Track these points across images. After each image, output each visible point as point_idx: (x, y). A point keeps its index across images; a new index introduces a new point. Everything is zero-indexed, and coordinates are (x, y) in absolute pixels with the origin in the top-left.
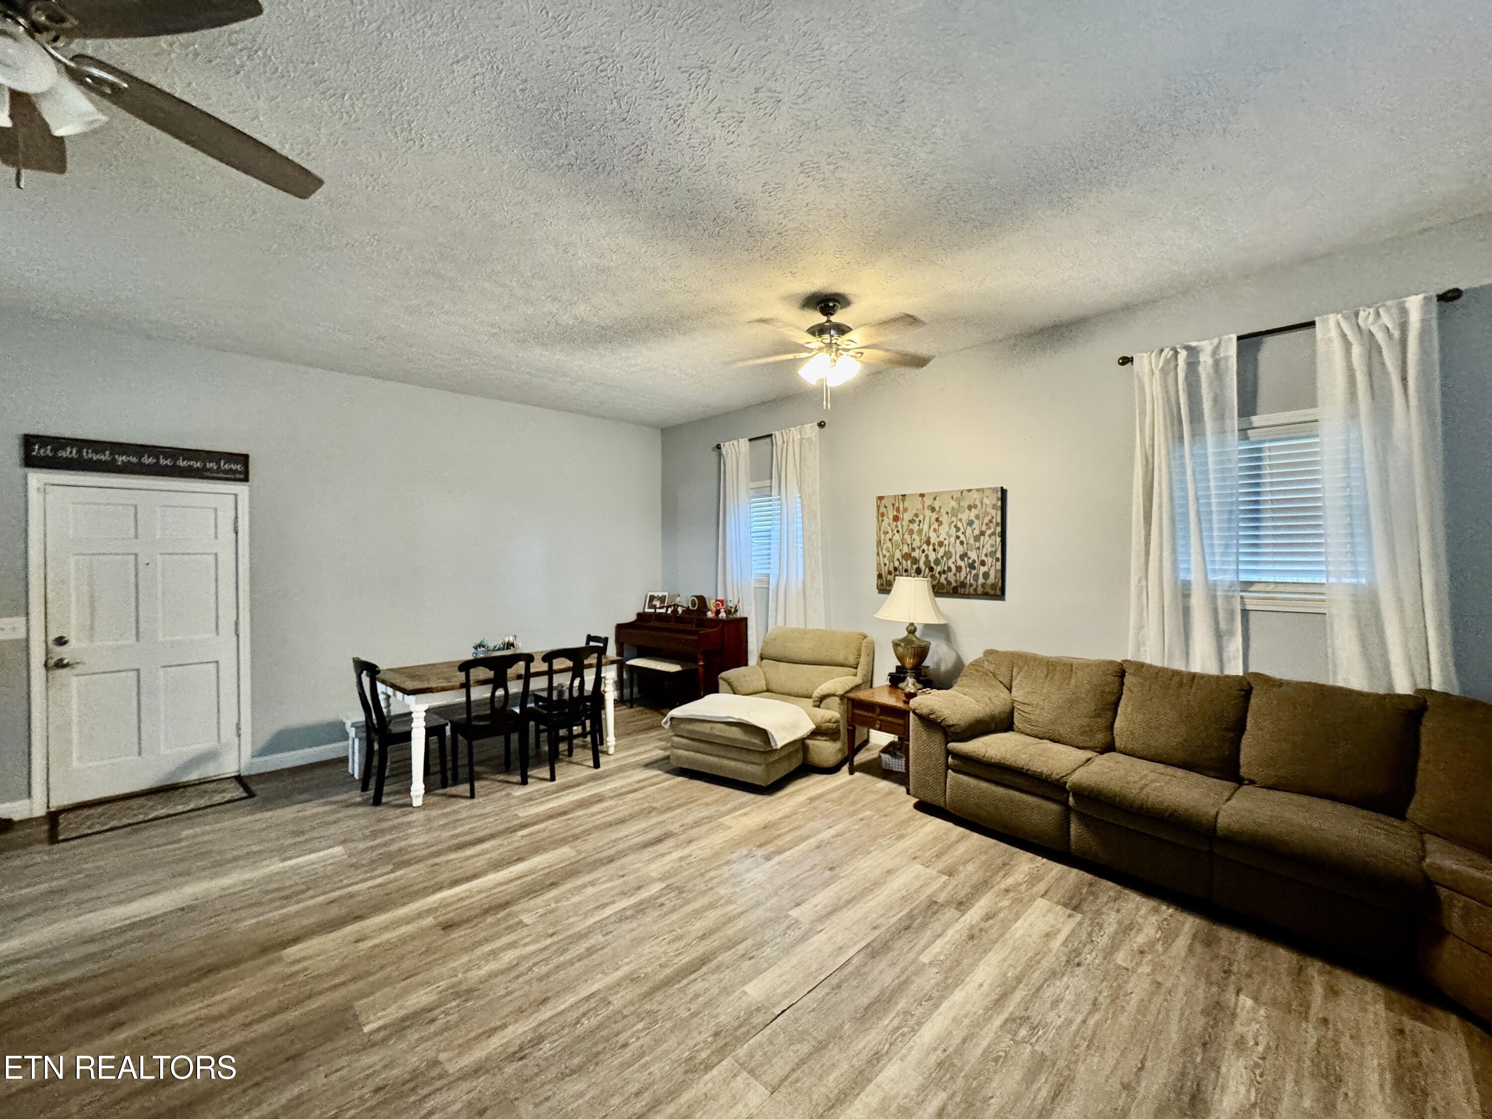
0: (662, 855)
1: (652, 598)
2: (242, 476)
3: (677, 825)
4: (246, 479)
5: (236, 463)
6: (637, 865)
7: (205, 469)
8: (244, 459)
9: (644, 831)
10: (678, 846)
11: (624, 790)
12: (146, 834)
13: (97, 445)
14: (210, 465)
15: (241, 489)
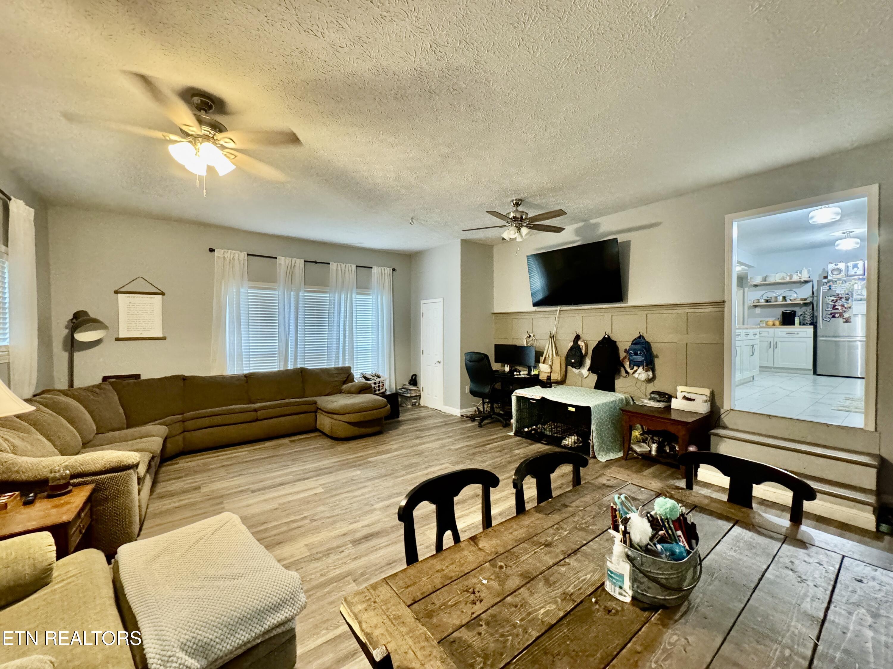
0: (368, 525)
3: (346, 552)
6: (386, 520)
9: (375, 549)
10: (355, 531)
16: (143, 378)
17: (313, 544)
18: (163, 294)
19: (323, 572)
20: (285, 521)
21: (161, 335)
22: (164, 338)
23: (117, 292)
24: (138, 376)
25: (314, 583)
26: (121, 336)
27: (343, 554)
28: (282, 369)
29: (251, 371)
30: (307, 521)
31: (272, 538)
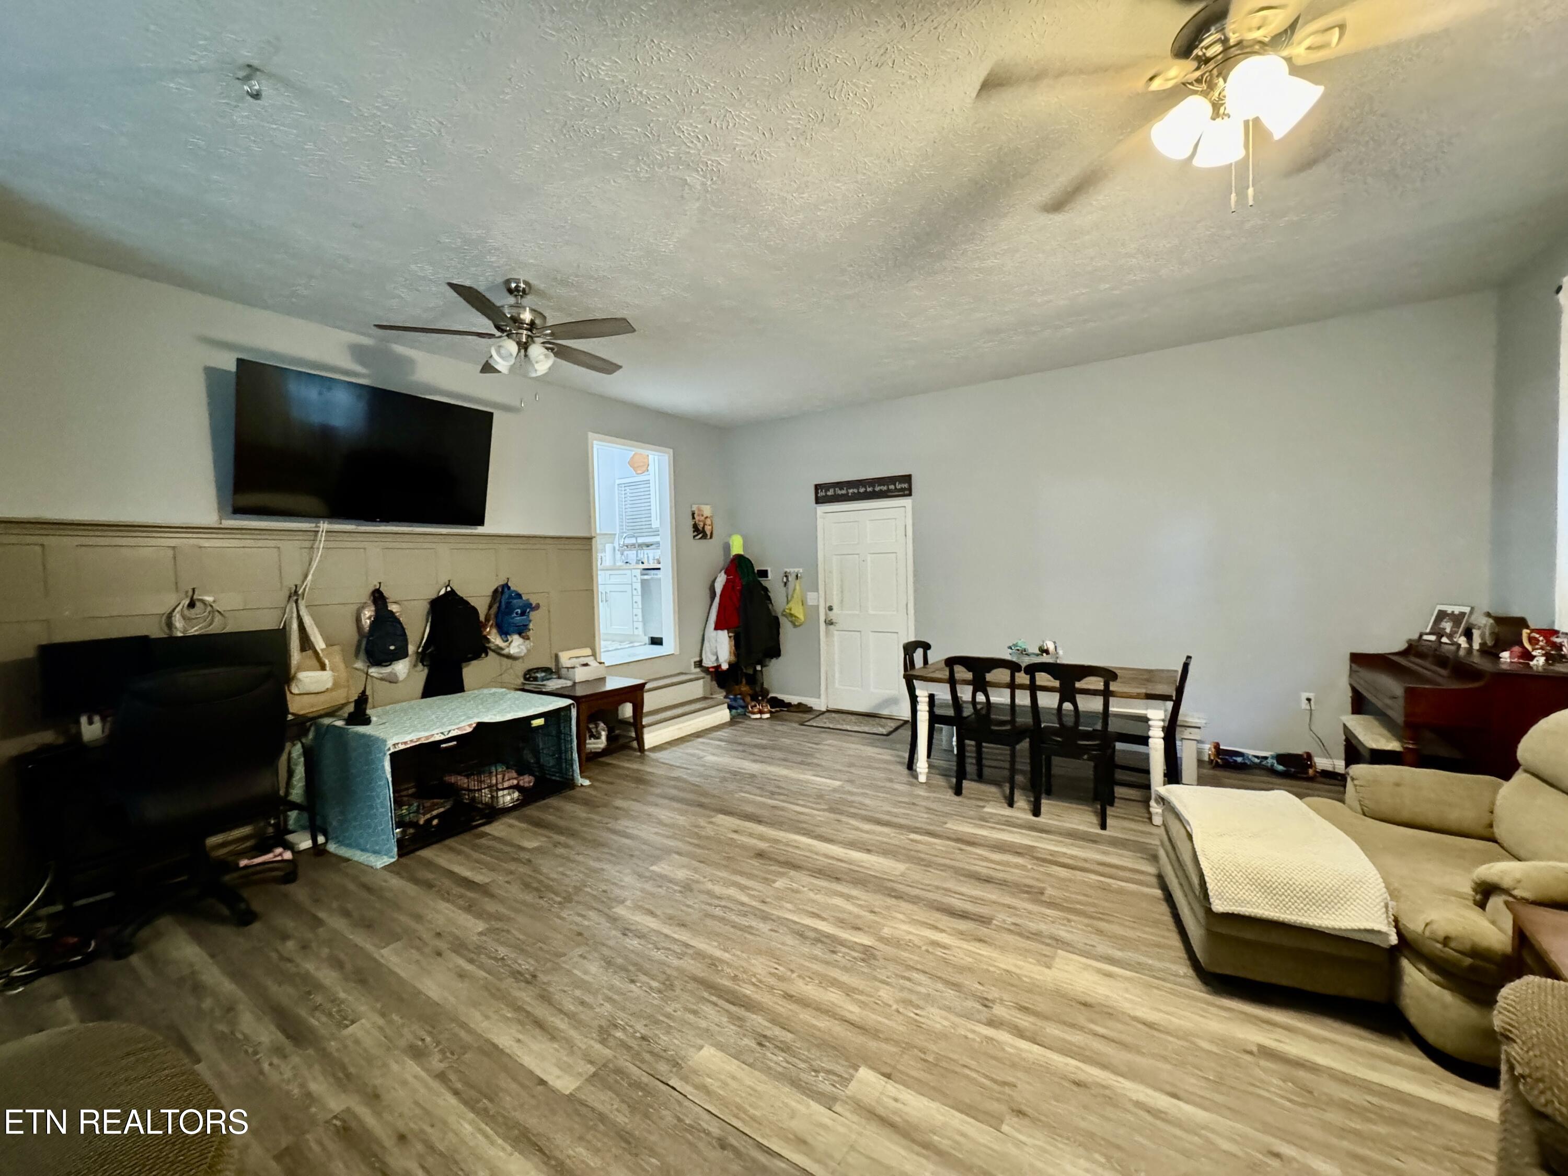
1: (1442, 615)
2: (907, 492)
3: (1010, 920)
4: (910, 495)
5: (904, 483)
7: (889, 490)
8: (907, 479)
11: (1062, 860)
12: (823, 735)
13: (840, 485)
14: (892, 487)
15: (906, 502)
17: (1038, 961)
19: (1065, 922)
20: (1035, 1048)
25: (1086, 921)
27: (1019, 921)
30: (999, 1011)
31: (1092, 1026)
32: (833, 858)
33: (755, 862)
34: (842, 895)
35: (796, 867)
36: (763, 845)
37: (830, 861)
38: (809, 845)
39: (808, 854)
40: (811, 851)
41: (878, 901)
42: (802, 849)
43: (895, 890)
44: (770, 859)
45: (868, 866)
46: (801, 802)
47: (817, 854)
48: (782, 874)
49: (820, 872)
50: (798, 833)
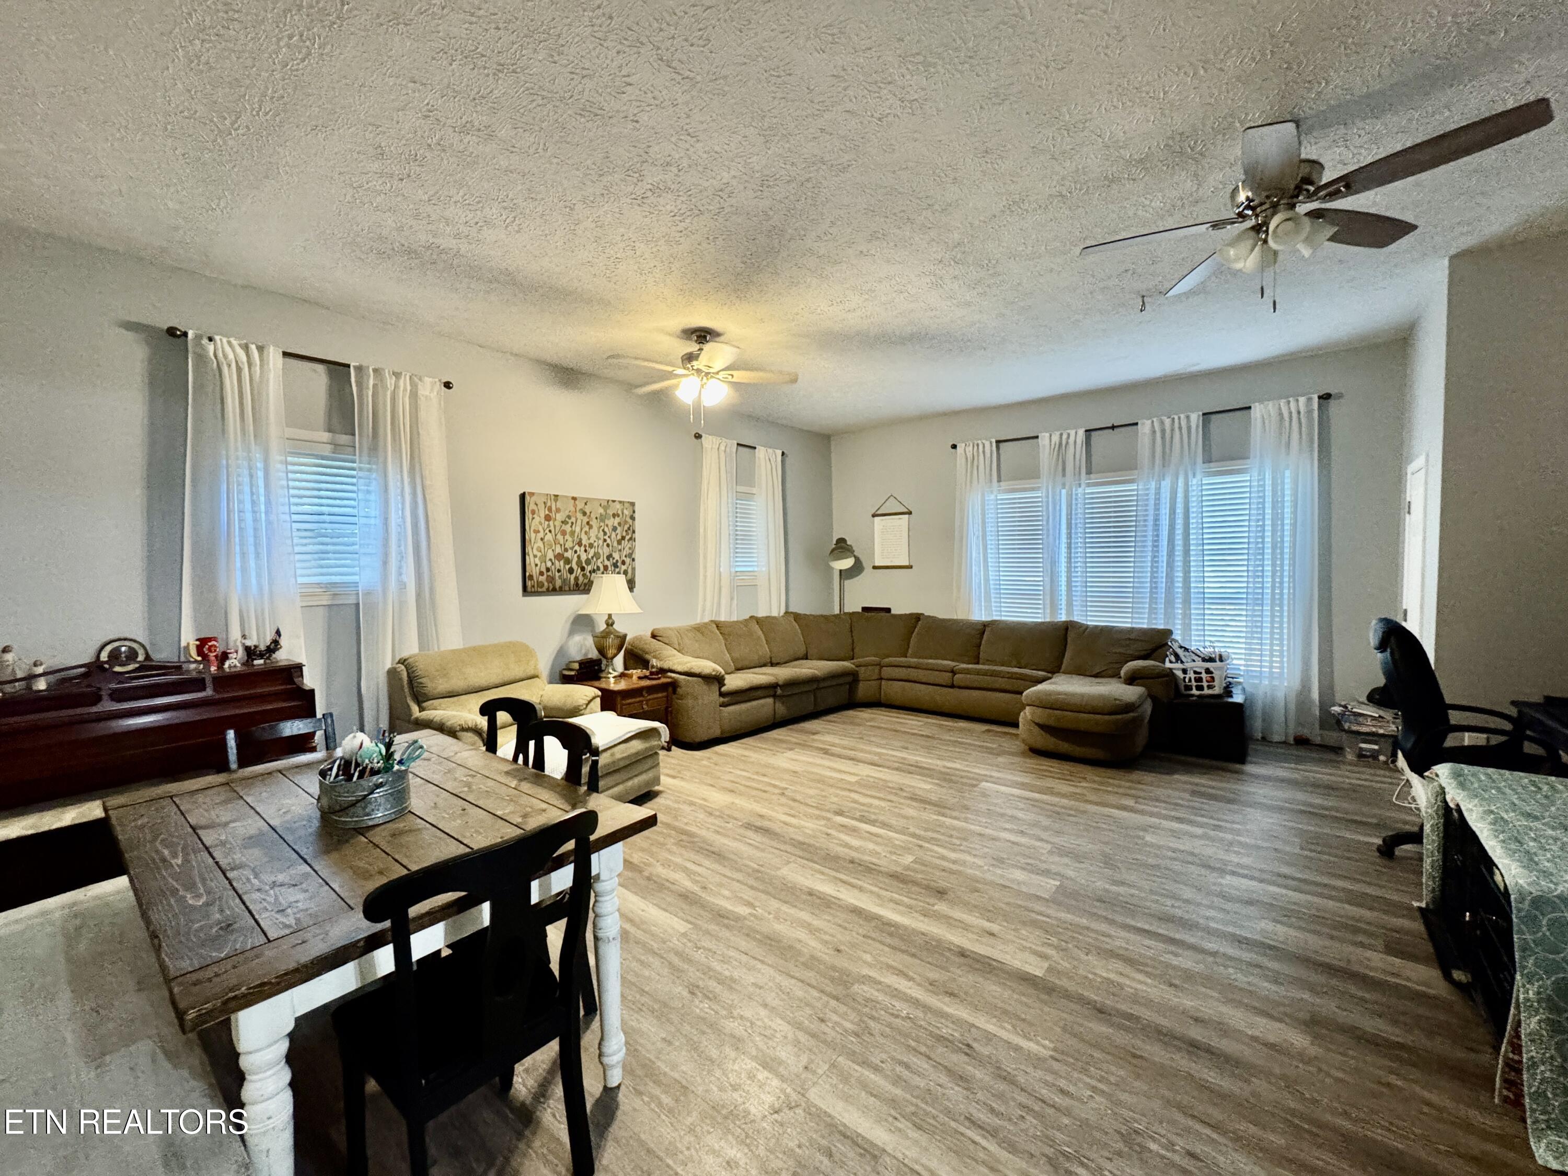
16: (893, 612)
18: (910, 513)
21: (906, 563)
22: (910, 567)
23: (874, 516)
24: (888, 610)
26: (877, 564)
28: (1048, 620)
29: (1004, 618)
32: (853, 886)
33: (943, 884)
34: (851, 847)
35: (894, 876)
36: (941, 907)
37: (860, 883)
38: (881, 906)
39: (883, 893)
40: (879, 896)
41: (822, 842)
42: (891, 900)
43: (803, 850)
44: (927, 888)
45: (818, 876)
46: (904, 1009)
47: (871, 892)
48: (907, 868)
49: (869, 870)
50: (896, 926)
